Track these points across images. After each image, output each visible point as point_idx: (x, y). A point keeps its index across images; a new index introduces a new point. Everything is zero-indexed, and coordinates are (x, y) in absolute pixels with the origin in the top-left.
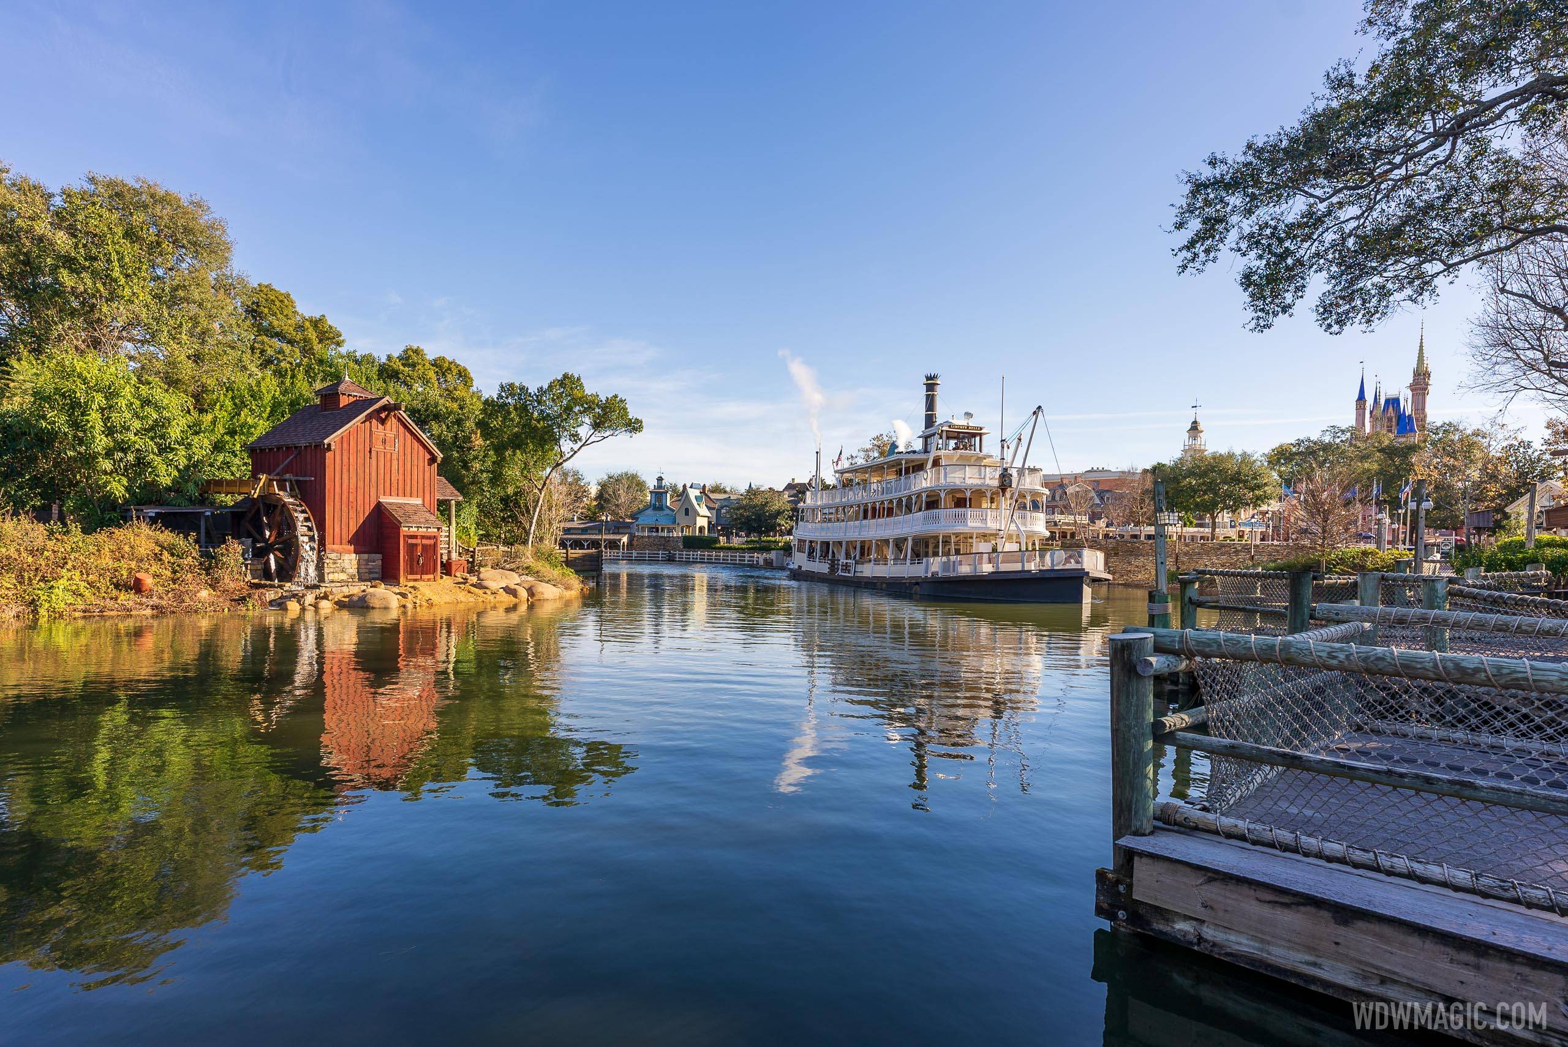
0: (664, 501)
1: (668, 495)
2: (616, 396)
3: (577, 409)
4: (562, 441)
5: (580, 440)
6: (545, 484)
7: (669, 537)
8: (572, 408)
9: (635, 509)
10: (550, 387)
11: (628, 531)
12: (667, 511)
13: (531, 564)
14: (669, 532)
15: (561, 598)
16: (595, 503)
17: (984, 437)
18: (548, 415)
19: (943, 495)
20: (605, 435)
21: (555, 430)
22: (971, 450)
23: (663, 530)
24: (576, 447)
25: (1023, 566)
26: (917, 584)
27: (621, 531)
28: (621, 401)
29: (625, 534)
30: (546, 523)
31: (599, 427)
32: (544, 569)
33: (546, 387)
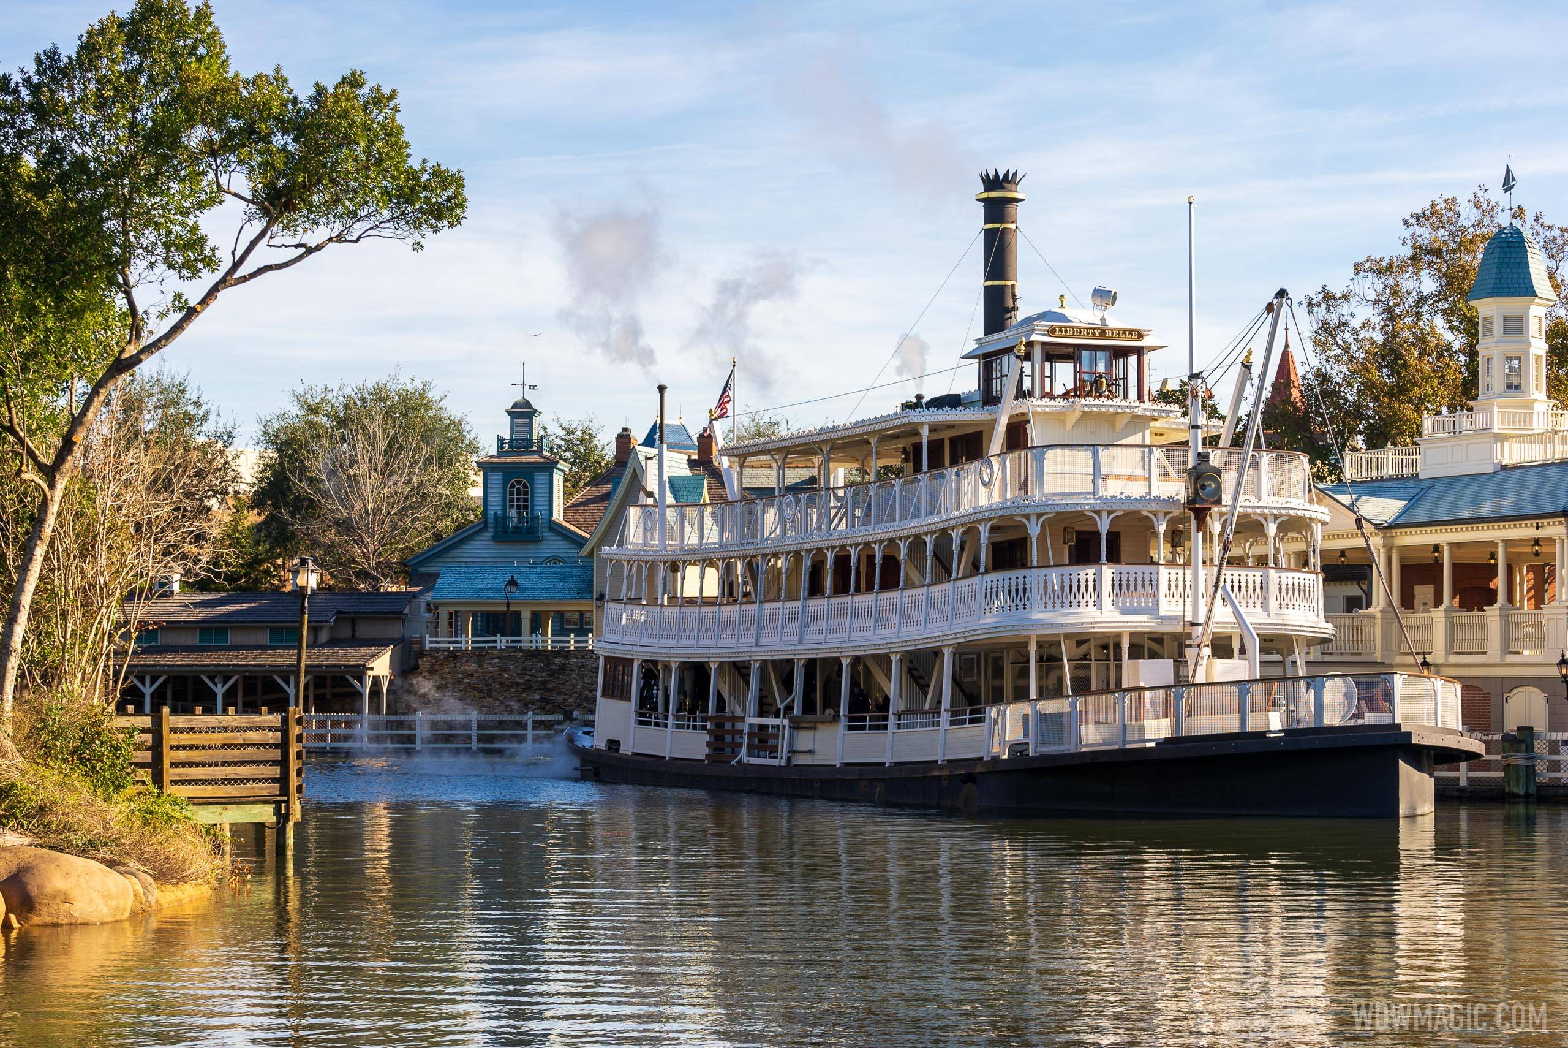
0: (540, 504)
1: (558, 479)
2: (354, 81)
3: (196, 136)
4: (137, 269)
5: (210, 262)
6: (68, 444)
7: (564, 653)
8: (175, 136)
9: (419, 539)
10: (89, 49)
11: (395, 630)
12: (554, 547)
13: (17, 778)
14: (562, 631)
15: (138, 916)
16: (253, 518)
17: (1147, 357)
18: (81, 163)
19: (1034, 530)
20: (312, 240)
21: (112, 225)
22: (1111, 396)
23: (537, 624)
24: (194, 290)
25: (1244, 722)
26: (970, 778)
27: (365, 630)
28: (378, 100)
29: (380, 643)
30: (72, 603)
31: (289, 207)
32: (72, 799)
33: (68, 50)
